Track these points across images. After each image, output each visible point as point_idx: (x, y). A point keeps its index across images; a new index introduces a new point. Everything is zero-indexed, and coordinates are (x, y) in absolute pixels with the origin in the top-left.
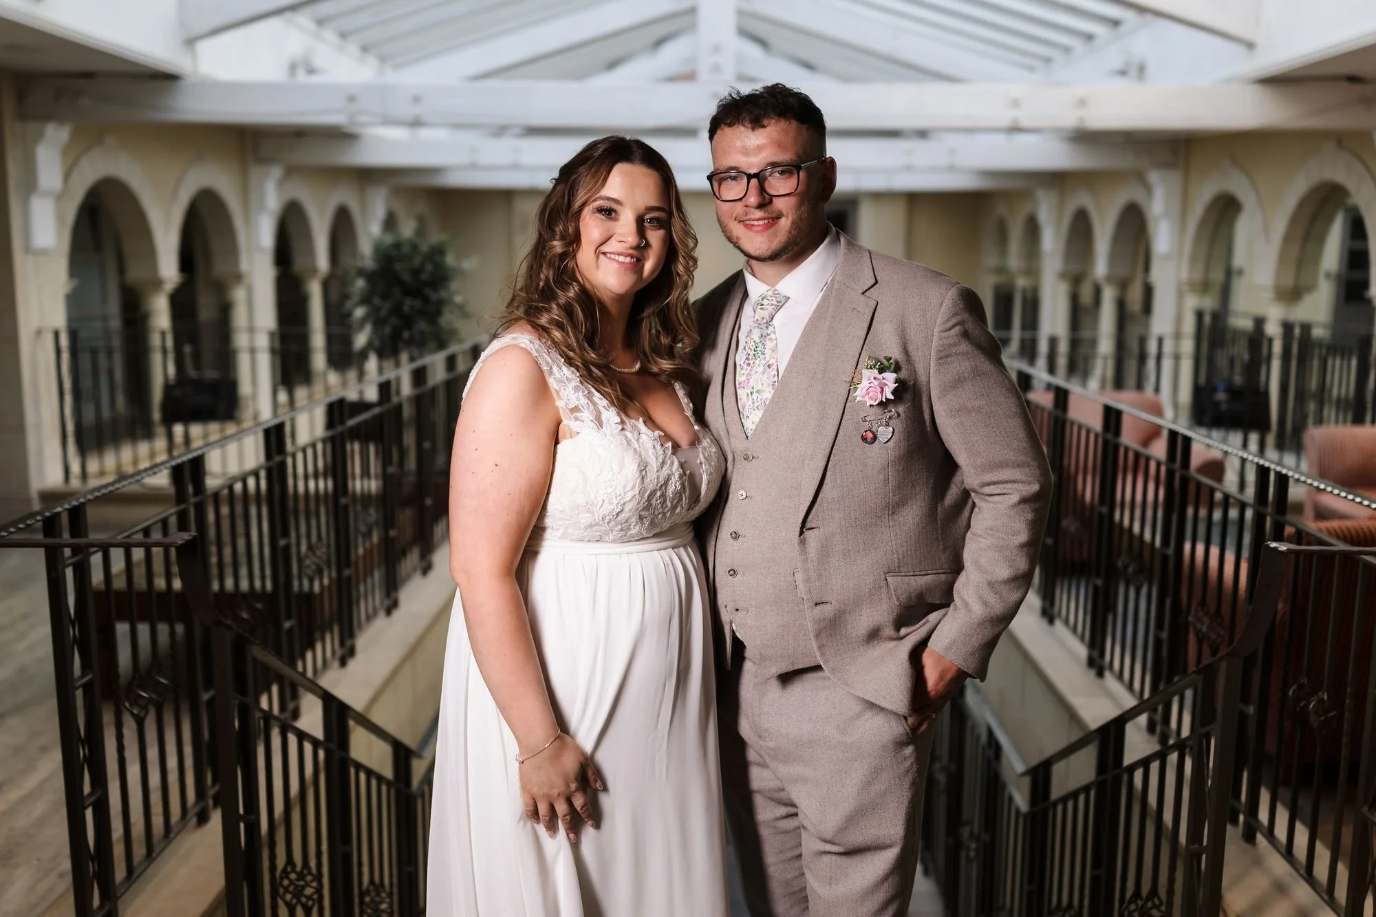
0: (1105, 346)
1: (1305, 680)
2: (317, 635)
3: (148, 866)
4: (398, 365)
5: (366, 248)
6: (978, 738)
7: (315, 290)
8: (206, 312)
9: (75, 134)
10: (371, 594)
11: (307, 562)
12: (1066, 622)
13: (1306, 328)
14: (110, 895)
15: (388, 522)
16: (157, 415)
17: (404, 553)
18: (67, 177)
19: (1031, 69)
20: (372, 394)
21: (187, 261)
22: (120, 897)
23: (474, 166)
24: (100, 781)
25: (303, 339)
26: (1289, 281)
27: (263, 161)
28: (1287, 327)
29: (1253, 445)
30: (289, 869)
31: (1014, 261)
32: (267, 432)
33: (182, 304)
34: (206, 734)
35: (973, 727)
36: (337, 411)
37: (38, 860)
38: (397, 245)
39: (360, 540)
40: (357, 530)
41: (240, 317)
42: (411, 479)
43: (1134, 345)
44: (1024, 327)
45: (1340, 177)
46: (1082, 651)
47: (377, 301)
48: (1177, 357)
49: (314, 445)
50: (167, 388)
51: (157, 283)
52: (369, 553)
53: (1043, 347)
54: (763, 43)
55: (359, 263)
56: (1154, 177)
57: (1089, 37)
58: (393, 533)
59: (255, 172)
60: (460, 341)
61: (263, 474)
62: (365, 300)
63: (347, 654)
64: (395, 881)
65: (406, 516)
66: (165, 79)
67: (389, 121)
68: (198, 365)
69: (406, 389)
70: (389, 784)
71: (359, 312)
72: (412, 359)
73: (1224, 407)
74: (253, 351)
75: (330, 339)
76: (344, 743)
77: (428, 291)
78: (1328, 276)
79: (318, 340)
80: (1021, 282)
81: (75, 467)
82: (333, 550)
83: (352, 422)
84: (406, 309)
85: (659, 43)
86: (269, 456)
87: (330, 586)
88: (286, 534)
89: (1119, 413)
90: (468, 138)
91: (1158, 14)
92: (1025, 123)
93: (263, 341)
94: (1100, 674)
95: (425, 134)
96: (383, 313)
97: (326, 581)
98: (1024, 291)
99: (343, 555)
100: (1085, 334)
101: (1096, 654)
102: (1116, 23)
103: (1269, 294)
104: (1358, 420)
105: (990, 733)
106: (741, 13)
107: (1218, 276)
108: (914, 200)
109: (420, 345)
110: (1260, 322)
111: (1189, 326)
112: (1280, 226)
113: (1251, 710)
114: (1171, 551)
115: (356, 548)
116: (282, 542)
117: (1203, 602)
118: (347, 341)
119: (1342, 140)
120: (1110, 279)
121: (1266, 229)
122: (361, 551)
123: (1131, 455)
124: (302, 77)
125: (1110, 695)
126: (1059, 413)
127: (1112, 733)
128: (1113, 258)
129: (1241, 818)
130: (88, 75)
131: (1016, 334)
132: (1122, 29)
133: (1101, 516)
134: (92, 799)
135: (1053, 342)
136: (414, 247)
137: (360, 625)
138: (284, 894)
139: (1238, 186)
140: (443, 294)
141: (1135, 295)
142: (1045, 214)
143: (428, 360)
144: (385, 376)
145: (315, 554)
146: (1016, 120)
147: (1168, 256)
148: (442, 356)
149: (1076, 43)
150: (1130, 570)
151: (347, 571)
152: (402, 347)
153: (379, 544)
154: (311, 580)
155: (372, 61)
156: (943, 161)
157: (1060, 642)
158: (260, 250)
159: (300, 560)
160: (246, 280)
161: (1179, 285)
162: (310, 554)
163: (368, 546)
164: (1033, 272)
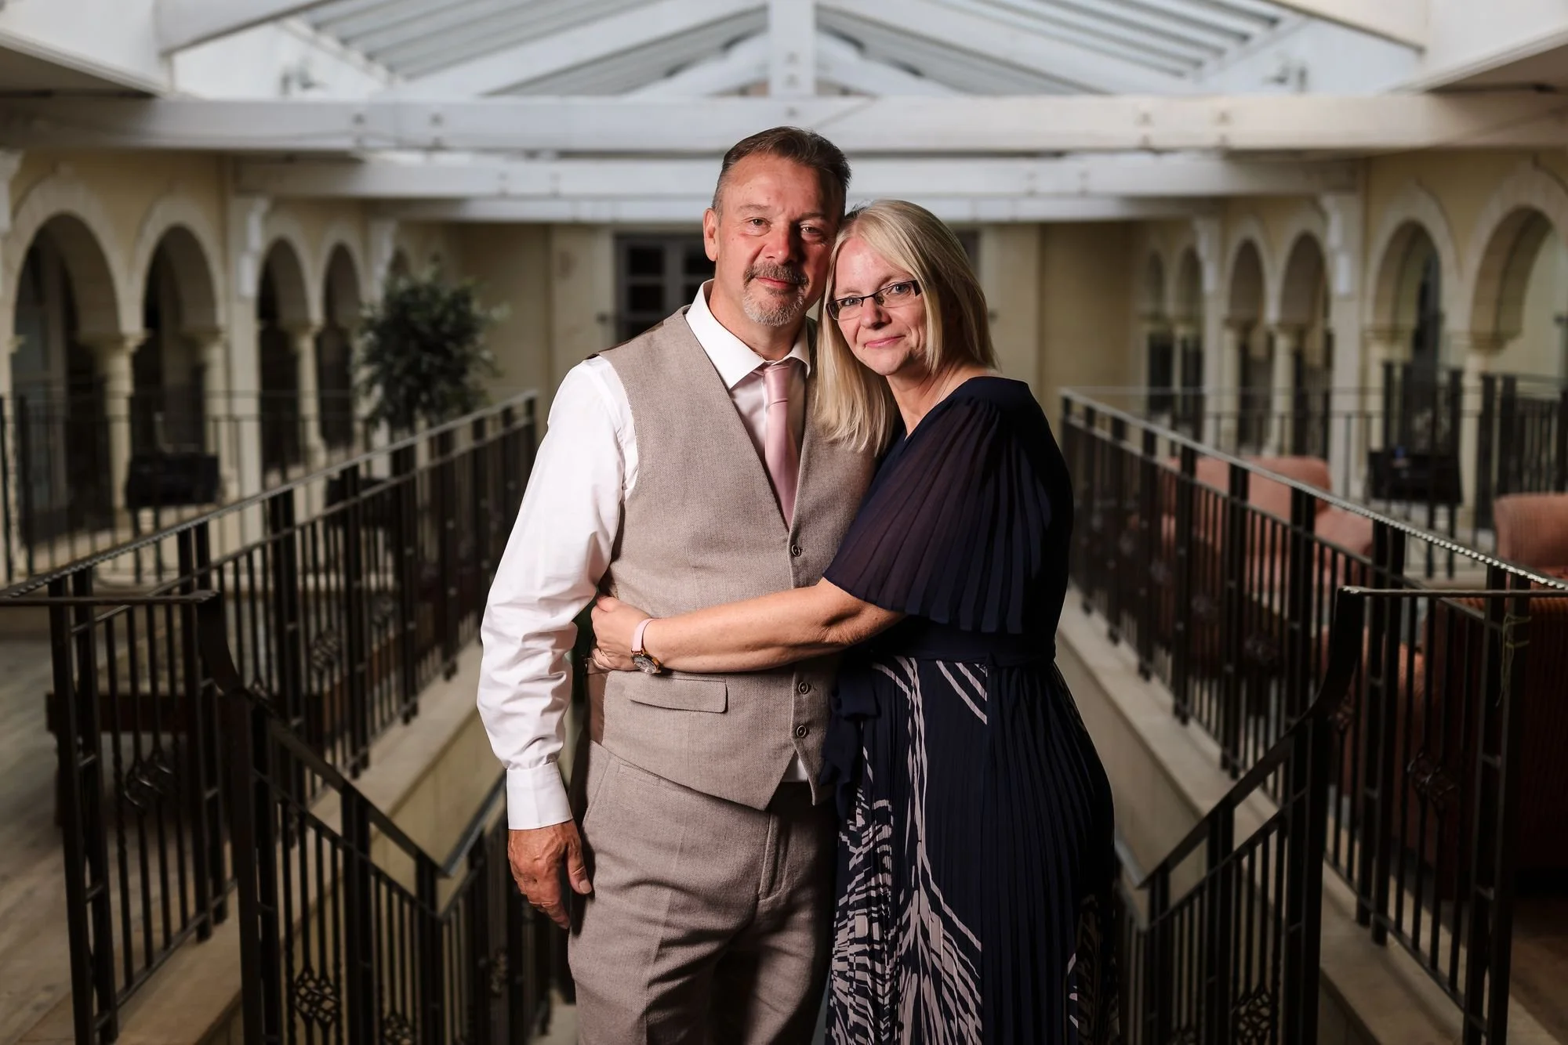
0: (1281, 404)
1: (1422, 753)
2: (326, 741)
3: (147, 978)
4: (413, 431)
5: (372, 293)
7: (306, 348)
8: (174, 375)
9: (26, 164)
10: (385, 695)
11: (317, 652)
12: (1200, 720)
13: (1511, 381)
14: (108, 1003)
15: (405, 614)
16: (119, 500)
17: (422, 654)
18: (15, 213)
19: (1179, 74)
20: (381, 468)
21: (152, 317)
22: (120, 1006)
23: (503, 196)
24: (100, 875)
25: (293, 403)
26: (1487, 326)
27: (246, 192)
28: (1488, 380)
29: (1442, 522)
30: (306, 976)
31: (1172, 307)
32: (274, 501)
33: (146, 364)
36: (343, 486)
37: (10, 993)
38: (414, 291)
39: (375, 630)
40: (372, 621)
41: (216, 380)
43: (1314, 402)
45: (1538, 202)
46: (1214, 750)
47: (389, 357)
49: (313, 525)
51: (119, 340)
52: (384, 650)
54: (858, 44)
55: (367, 313)
56: (1329, 202)
57: (1244, 38)
58: (411, 626)
59: (236, 204)
60: (489, 404)
61: (269, 548)
62: (372, 358)
63: (359, 765)
64: (418, 1016)
65: (426, 609)
66: (135, 98)
67: (403, 146)
68: (169, 439)
69: (424, 458)
70: (412, 902)
71: (364, 373)
72: (431, 425)
73: (1405, 476)
74: (234, 421)
75: (324, 404)
76: (364, 844)
77: (450, 346)
79: (310, 406)
80: (1181, 331)
81: (20, 563)
82: (344, 640)
84: (424, 367)
85: (730, 44)
86: (275, 528)
87: (341, 684)
88: (293, 618)
89: (1246, 474)
90: (496, 163)
91: (1313, 15)
92: (1157, 142)
94: (1234, 774)
95: (442, 159)
96: (397, 372)
97: (337, 679)
98: (1184, 342)
99: (356, 648)
100: (1256, 390)
101: (1229, 753)
102: (1272, 22)
103: (1465, 342)
107: (1409, 322)
108: (1048, 232)
109: (438, 409)
110: (1456, 375)
111: (1376, 379)
112: (1473, 260)
114: (1298, 625)
115: (371, 643)
116: (290, 627)
118: (349, 407)
119: (1536, 158)
120: (1283, 325)
121: (1459, 262)
122: (375, 647)
124: (296, 92)
127: (1222, 817)
128: (1286, 300)
129: (1372, 917)
130: (46, 94)
131: (1177, 389)
134: (94, 893)
136: (434, 292)
137: (374, 731)
138: (301, 1005)
139: (1425, 213)
140: (468, 349)
141: (1314, 345)
142: (1206, 249)
143: (450, 425)
144: (400, 444)
145: (324, 644)
146: (1146, 138)
147: (1348, 298)
148: (467, 420)
149: (1229, 44)
150: (1259, 651)
151: (359, 668)
152: (418, 412)
153: (396, 640)
154: (321, 675)
155: (380, 70)
156: (1074, 185)
157: (1195, 745)
158: (242, 299)
159: (309, 650)
160: (224, 336)
161: (1363, 333)
162: (319, 642)
163: (384, 641)
164: (1194, 319)
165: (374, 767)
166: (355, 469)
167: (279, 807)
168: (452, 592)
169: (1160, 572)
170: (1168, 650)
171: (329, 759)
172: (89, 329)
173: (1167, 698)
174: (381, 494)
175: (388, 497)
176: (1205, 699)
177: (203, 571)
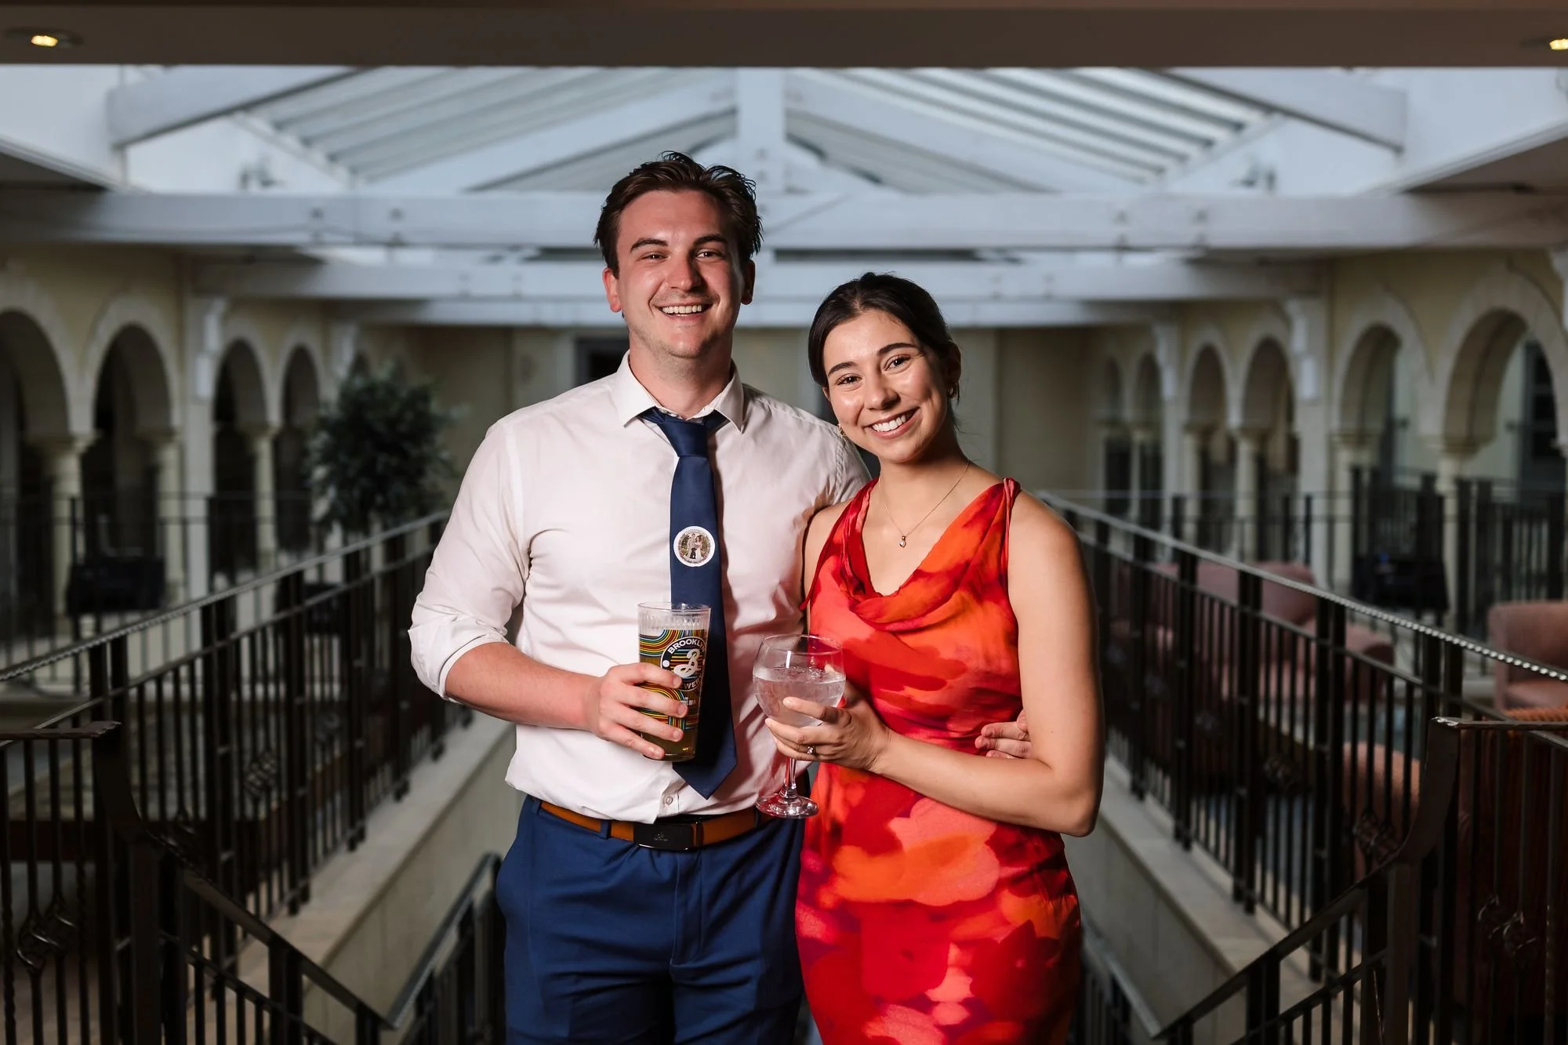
0: (1244, 507)
1: (1497, 900)
2: (262, 874)
4: (367, 533)
5: (330, 392)
6: (1101, 995)
7: (264, 449)
8: (126, 478)
10: (330, 822)
11: (252, 777)
12: (1206, 845)
13: (1485, 486)
15: (353, 730)
16: (60, 606)
17: (372, 772)
19: (1139, 181)
20: (335, 573)
21: (104, 416)
23: (465, 297)
25: (248, 506)
26: (1461, 430)
27: (205, 292)
28: (1462, 485)
31: (1129, 412)
32: (206, 611)
33: (96, 466)
34: (118, 998)
35: (1094, 982)
36: (291, 589)
38: (371, 389)
39: (318, 752)
40: (314, 739)
41: (169, 482)
42: (381, 682)
43: (1276, 507)
44: (1143, 486)
45: (1512, 303)
46: (1226, 881)
47: (343, 458)
48: (1331, 521)
49: (263, 630)
50: (75, 569)
51: (67, 441)
52: (328, 770)
53: (1167, 511)
54: (818, 152)
55: (323, 412)
56: (1293, 307)
57: (1208, 143)
58: (359, 744)
59: (194, 304)
61: (199, 664)
62: (328, 457)
63: (298, 899)
65: (375, 725)
66: (88, 191)
67: (362, 241)
68: (115, 541)
69: (378, 563)
71: (320, 472)
72: (385, 527)
73: (1389, 581)
74: (184, 523)
75: (282, 506)
76: (295, 1003)
77: (407, 446)
78: (1510, 426)
79: (266, 508)
80: (1139, 437)
82: (284, 762)
83: (310, 602)
84: (380, 468)
85: (696, 150)
86: (206, 640)
87: (279, 809)
88: (225, 740)
89: (1257, 581)
90: (459, 262)
91: (1289, 113)
92: (1133, 241)
93: (198, 509)
94: (1250, 909)
95: (405, 257)
96: (351, 473)
97: (274, 805)
98: (1142, 447)
99: (296, 771)
100: (1218, 494)
101: (1243, 883)
102: (1238, 126)
103: (1438, 446)
104: (1555, 594)
105: (1116, 986)
106: (790, 114)
107: (1376, 425)
108: (1005, 338)
109: (394, 512)
110: (1429, 479)
111: (1344, 483)
112: (1446, 365)
113: (1434, 942)
114: (1327, 748)
115: (314, 762)
116: (221, 750)
117: (1369, 810)
118: (305, 508)
119: (1513, 261)
120: (1245, 430)
121: (1430, 366)
122: (319, 767)
123: (1274, 631)
124: (255, 188)
125: (1261, 934)
126: (1186, 584)
127: (1264, 972)
128: (1248, 405)
131: (1135, 494)
132: (1247, 133)
133: (1242, 707)
135: (1178, 502)
136: (391, 391)
137: (315, 861)
139: (1393, 315)
140: (426, 449)
141: (1277, 450)
142: (1164, 354)
143: (406, 527)
144: (352, 547)
145: (261, 768)
146: (1122, 237)
147: (1314, 402)
148: (423, 523)
149: (1192, 150)
150: (1280, 774)
151: (300, 792)
152: (373, 516)
153: (341, 758)
154: (256, 802)
155: (342, 172)
156: (1038, 288)
157: (1200, 871)
158: (198, 400)
159: (242, 776)
160: (178, 438)
161: (1330, 437)
162: (255, 766)
163: (328, 760)
164: (1153, 423)
165: (315, 901)
166: (299, 575)
167: (191, 969)
168: (405, 705)
169: (1155, 685)
170: (1165, 773)
171: (251, 908)
172: (37, 430)
173: (1167, 821)
174: (329, 601)
175: (335, 604)
176: (1213, 825)
177: (119, 691)
